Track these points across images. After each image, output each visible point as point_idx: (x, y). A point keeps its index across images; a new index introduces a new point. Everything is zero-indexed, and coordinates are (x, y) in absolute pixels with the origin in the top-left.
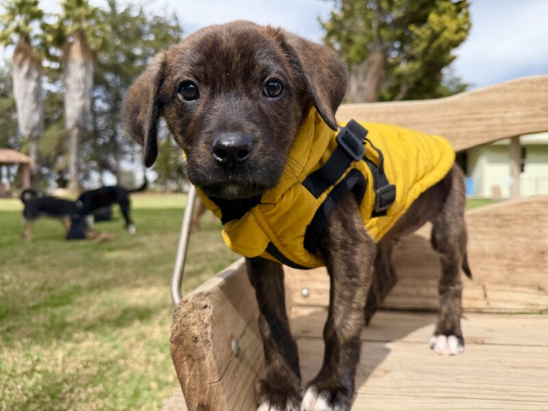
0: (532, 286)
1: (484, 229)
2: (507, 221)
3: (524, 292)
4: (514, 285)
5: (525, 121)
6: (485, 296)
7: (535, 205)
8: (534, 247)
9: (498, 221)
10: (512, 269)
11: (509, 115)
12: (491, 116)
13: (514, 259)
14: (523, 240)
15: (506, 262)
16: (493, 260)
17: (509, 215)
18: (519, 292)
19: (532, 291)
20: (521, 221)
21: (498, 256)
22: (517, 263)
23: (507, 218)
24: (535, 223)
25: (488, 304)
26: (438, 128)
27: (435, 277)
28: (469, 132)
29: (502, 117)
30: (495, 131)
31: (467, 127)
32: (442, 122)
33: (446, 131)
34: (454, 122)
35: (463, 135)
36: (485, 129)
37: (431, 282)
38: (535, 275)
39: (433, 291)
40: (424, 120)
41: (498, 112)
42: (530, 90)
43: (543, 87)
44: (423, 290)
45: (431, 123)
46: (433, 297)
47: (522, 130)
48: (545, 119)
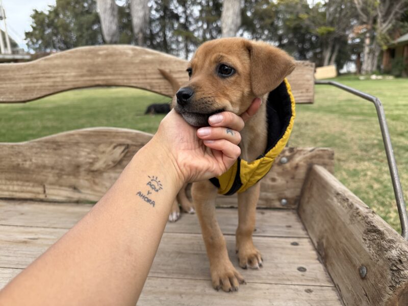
0: (70, 187)
1: (46, 151)
2: (60, 146)
3: (66, 190)
4: (61, 186)
5: (76, 79)
6: (45, 192)
7: (77, 136)
8: (73, 163)
9: (54, 146)
10: (60, 176)
11: (67, 74)
12: (56, 75)
13: (62, 170)
14: (67, 158)
15: (57, 171)
16: (49, 170)
17: (62, 142)
18: (63, 190)
19: (71, 189)
20: (68, 146)
21: (52, 168)
22: (63, 173)
23: (60, 144)
24: (76, 148)
25: (46, 196)
26: (24, 83)
27: (17, 180)
28: (42, 86)
29: (62, 76)
30: (57, 86)
31: (41, 82)
32: (26, 78)
33: (29, 85)
34: (33, 78)
35: (38, 88)
36: (52, 84)
37: (15, 183)
38: (72, 180)
39: (16, 188)
40: (16, 76)
41: (61, 73)
42: (81, 57)
43: (89, 55)
44: (11, 188)
45: (20, 79)
46: (16, 191)
47: (74, 85)
48: (88, 78)
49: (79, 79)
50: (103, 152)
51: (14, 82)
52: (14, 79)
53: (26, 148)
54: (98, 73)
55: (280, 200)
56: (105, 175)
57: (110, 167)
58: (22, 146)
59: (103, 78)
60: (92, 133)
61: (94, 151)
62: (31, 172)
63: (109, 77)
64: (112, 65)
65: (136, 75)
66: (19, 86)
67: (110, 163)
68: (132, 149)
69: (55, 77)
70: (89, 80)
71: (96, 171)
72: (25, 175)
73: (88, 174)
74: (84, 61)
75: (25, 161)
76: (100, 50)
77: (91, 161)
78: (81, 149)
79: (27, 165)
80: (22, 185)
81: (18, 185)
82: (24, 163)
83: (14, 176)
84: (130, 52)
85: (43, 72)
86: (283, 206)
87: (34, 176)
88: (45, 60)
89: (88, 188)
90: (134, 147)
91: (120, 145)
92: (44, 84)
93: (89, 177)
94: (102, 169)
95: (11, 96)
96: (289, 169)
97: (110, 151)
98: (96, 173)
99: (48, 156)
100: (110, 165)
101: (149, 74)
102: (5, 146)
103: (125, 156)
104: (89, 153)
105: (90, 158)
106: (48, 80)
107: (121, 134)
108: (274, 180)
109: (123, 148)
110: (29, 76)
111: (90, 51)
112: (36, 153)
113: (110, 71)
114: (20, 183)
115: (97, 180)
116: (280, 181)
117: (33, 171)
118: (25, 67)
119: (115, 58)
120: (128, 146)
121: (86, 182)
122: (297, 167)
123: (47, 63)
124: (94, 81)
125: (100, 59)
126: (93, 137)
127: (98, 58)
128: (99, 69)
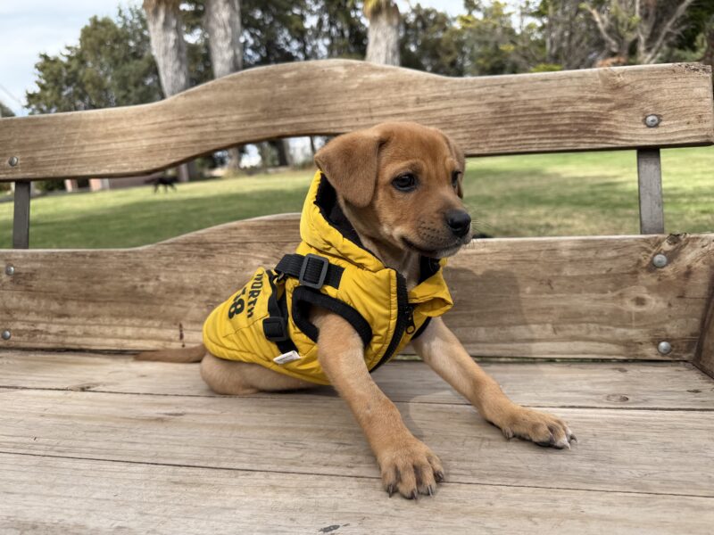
1: (186, 260)
2: (211, 249)
5: (243, 127)
6: (181, 337)
8: (237, 281)
9: (201, 251)
10: (210, 305)
11: (225, 119)
12: (205, 121)
13: (214, 294)
14: (226, 272)
15: (207, 298)
16: (192, 296)
17: (215, 243)
20: (227, 250)
21: (197, 292)
22: (217, 300)
23: (212, 246)
24: (241, 252)
25: (183, 346)
26: (147, 139)
27: (132, 316)
28: (179, 142)
29: (217, 123)
30: (208, 141)
31: (177, 136)
32: (153, 130)
33: (156, 142)
34: (164, 130)
35: (173, 145)
36: (197, 138)
37: (127, 321)
39: (129, 332)
40: (134, 128)
41: (211, 117)
42: (249, 87)
43: (266, 82)
44: (120, 331)
45: (141, 132)
46: (128, 338)
47: (238, 138)
48: (263, 124)
49: (247, 125)
51: (131, 138)
52: (130, 133)
53: (148, 256)
54: (282, 113)
55: (656, 342)
58: (141, 253)
59: (291, 121)
60: (272, 224)
61: (275, 256)
62: (157, 301)
63: (303, 120)
64: (306, 96)
65: (352, 111)
66: (138, 144)
69: (202, 125)
70: (266, 127)
72: (146, 307)
74: (255, 93)
75: (147, 280)
76: (285, 71)
78: (252, 254)
79: (150, 287)
80: (141, 326)
81: (133, 326)
82: (145, 283)
83: (126, 308)
84: (342, 70)
85: (182, 117)
86: (663, 355)
87: (163, 308)
88: (186, 96)
92: (183, 139)
95: (125, 165)
96: (673, 277)
99: (189, 269)
101: (378, 108)
102: (111, 253)
104: (266, 262)
106: (190, 130)
108: (640, 301)
110: (157, 126)
111: (266, 74)
112: (167, 265)
113: (305, 108)
114: (136, 321)
116: (655, 304)
117: (161, 298)
118: (149, 111)
119: (313, 84)
122: (688, 273)
123: (188, 100)
124: (274, 127)
125: (285, 88)
126: (273, 231)
127: (282, 86)
128: (284, 106)
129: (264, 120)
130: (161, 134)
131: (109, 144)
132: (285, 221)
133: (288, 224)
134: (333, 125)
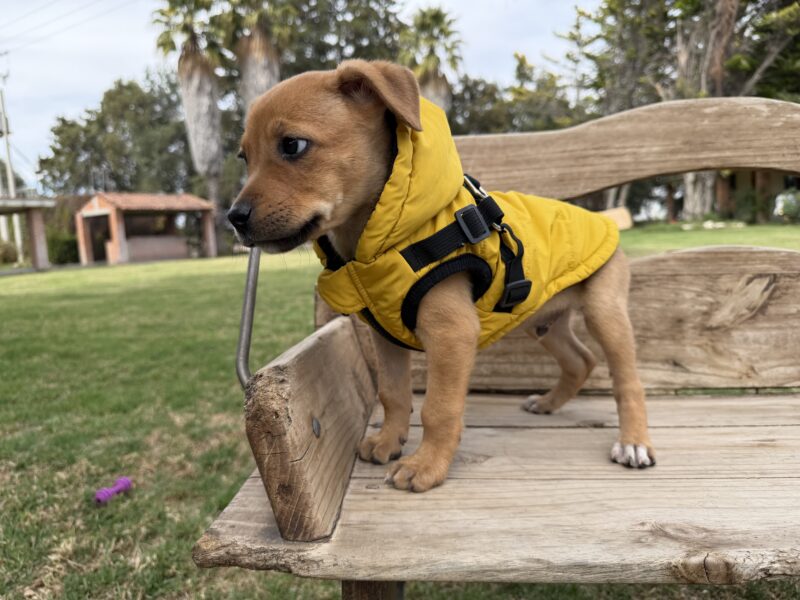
0: (666, 361)
2: (638, 281)
3: (657, 369)
4: (646, 360)
5: (663, 159)
7: (672, 263)
8: (670, 315)
10: (643, 340)
11: (644, 150)
12: (621, 151)
13: (645, 329)
14: (657, 305)
17: (642, 275)
18: (651, 368)
19: (667, 366)
20: (655, 283)
22: (649, 334)
23: (639, 277)
24: (672, 285)
26: (557, 167)
28: (595, 172)
29: (635, 153)
30: (626, 171)
31: (591, 165)
32: (562, 159)
33: (567, 170)
34: (577, 158)
35: (587, 175)
36: (614, 168)
37: (545, 358)
38: (670, 348)
39: (547, 369)
40: (540, 156)
41: (632, 147)
42: (670, 119)
43: (686, 116)
44: (537, 369)
45: (548, 160)
46: (547, 376)
47: (659, 169)
48: (686, 156)
49: (668, 157)
50: (729, 291)
51: (537, 166)
52: (537, 161)
54: (704, 146)
56: (736, 334)
57: (744, 318)
59: (715, 155)
60: (702, 256)
61: (710, 289)
63: (728, 154)
64: (730, 131)
65: (778, 147)
66: (546, 172)
67: (745, 311)
68: (783, 282)
69: (619, 155)
70: (690, 160)
71: (717, 328)
73: (701, 335)
74: (675, 126)
76: (706, 106)
77: (705, 308)
78: (683, 287)
81: (552, 363)
85: (596, 146)
88: (599, 124)
89: (703, 362)
90: (788, 279)
91: (760, 276)
92: (598, 168)
93: (704, 340)
94: (727, 324)
97: (741, 289)
98: (716, 332)
100: (742, 315)
103: (770, 297)
104: (699, 295)
105: (702, 304)
106: (606, 160)
107: (759, 255)
109: (766, 282)
110: (566, 154)
111: (686, 108)
115: (720, 346)
118: (559, 138)
119: (735, 120)
120: (775, 278)
121: (698, 350)
123: (602, 129)
124: (698, 160)
125: (706, 122)
126: (704, 263)
127: (703, 121)
128: (707, 140)
129: (686, 152)
130: (572, 163)
131: (510, 171)
132: (716, 253)
133: (720, 256)
134: (759, 160)
